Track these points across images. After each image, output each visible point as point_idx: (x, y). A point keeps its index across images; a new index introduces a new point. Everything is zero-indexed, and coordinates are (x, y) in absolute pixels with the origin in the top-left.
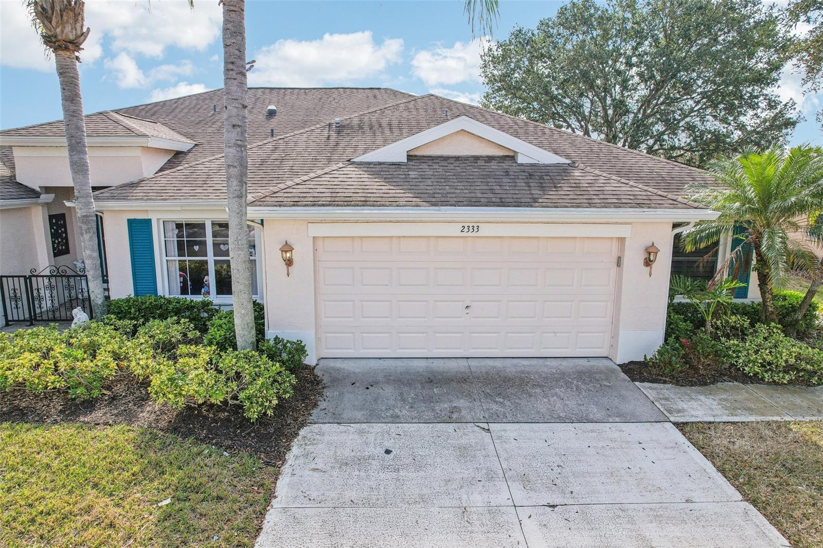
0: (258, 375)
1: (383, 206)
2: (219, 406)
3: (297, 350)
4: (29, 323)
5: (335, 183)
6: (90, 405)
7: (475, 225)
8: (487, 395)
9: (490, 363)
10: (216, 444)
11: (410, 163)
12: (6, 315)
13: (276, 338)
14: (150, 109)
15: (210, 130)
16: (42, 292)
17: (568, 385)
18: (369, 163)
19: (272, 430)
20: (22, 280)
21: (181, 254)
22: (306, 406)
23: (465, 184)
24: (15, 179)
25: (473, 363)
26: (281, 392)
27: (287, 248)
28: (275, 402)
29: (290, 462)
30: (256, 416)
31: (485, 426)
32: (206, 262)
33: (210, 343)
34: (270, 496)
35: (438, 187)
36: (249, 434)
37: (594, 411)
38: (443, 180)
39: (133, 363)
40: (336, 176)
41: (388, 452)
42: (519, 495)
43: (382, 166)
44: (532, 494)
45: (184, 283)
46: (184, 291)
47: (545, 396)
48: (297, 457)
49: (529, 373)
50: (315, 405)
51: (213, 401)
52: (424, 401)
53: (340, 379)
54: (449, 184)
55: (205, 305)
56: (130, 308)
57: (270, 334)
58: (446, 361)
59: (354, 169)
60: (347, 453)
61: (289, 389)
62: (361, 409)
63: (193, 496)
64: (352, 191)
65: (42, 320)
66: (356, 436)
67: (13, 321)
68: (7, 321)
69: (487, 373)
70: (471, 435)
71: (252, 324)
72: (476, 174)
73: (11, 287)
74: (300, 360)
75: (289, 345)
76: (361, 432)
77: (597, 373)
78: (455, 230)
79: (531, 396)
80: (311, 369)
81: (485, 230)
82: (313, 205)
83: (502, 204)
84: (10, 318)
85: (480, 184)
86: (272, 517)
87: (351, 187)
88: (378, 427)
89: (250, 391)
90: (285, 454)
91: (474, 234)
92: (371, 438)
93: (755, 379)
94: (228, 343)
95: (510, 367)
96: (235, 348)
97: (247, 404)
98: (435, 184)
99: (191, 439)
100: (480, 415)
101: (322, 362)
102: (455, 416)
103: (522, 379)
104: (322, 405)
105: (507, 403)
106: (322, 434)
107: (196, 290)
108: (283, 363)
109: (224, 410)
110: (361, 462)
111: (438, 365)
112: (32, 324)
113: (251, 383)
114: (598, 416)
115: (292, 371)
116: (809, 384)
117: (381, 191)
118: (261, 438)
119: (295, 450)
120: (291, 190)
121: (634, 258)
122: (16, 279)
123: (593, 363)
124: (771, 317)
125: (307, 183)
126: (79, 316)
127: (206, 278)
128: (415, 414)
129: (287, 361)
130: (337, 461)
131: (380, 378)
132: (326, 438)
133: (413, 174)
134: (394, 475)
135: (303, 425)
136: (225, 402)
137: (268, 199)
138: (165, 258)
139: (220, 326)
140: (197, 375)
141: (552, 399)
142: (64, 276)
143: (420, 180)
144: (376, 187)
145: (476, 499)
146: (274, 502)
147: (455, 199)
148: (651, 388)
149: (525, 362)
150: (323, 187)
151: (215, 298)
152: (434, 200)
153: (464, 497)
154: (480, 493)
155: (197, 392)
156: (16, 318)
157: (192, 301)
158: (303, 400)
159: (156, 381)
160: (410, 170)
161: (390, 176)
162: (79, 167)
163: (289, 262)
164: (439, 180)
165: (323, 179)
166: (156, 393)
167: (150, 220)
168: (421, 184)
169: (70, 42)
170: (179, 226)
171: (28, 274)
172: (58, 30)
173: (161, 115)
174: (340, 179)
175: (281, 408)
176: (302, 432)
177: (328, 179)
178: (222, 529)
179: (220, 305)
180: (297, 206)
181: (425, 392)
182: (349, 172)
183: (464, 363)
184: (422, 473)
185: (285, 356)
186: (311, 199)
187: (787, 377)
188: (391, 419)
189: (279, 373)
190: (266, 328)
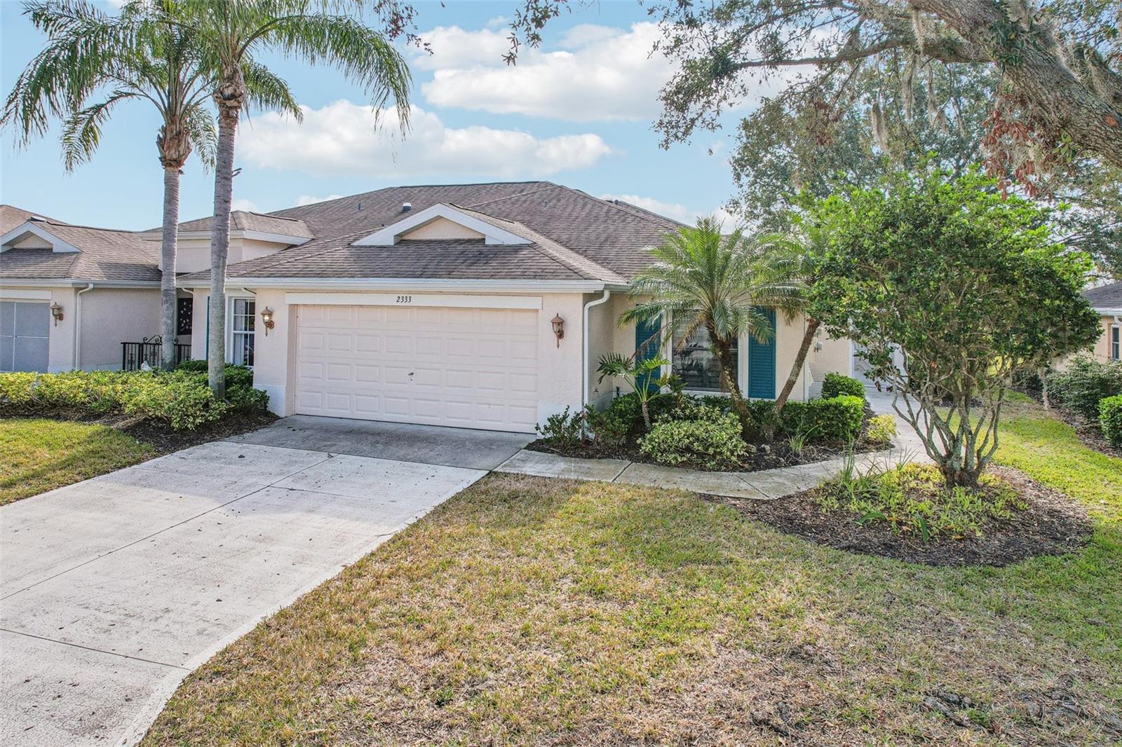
7: (408, 296)
11: (397, 247)
17: (459, 445)
18: (363, 246)
19: (186, 439)
20: (137, 346)
23: (414, 261)
27: (266, 311)
29: (174, 454)
35: (388, 264)
37: (441, 459)
40: (324, 256)
41: (241, 457)
42: (284, 482)
43: (371, 248)
44: (291, 484)
50: (240, 434)
60: (215, 454)
62: (267, 439)
73: (130, 352)
78: (392, 300)
88: (259, 447)
91: (407, 304)
95: (435, 432)
101: (294, 416)
104: (246, 434)
106: (217, 446)
110: (216, 458)
114: (437, 461)
120: (278, 266)
121: (547, 328)
122: (134, 346)
125: (297, 261)
145: (252, 480)
147: (387, 273)
148: (526, 454)
149: (457, 431)
150: (304, 264)
152: (371, 273)
158: (235, 430)
160: (387, 251)
162: (168, 253)
163: (268, 325)
164: (398, 259)
165: (312, 258)
168: (379, 262)
171: (142, 341)
174: (323, 259)
177: (315, 258)
180: (270, 277)
182: (338, 253)
186: (284, 272)
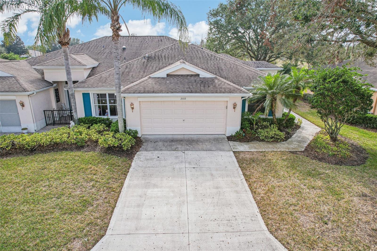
0: (126, 139)
1: (158, 93)
2: (116, 147)
3: (135, 132)
4: (53, 125)
5: (145, 85)
6: (82, 147)
7: (185, 98)
8: (187, 144)
9: (190, 136)
10: (117, 156)
11: (168, 78)
12: (46, 122)
13: (130, 129)
14: (80, 47)
15: (103, 57)
16: (57, 115)
17: (210, 142)
18: (155, 78)
19: (130, 153)
20: (51, 111)
21: (99, 103)
22: (138, 147)
23: (183, 85)
24: (44, 78)
25: (185, 136)
26: (132, 143)
27: (132, 104)
28: (130, 146)
29: (134, 159)
30: (126, 149)
31: (184, 152)
32: (107, 106)
33: (112, 131)
34: (130, 166)
35: (174, 87)
36: (124, 153)
37: (214, 148)
38: (176, 84)
39: (93, 137)
40: (145, 83)
41: (158, 157)
42: (187, 165)
43: (159, 79)
44: (190, 165)
45: (100, 112)
46: (100, 115)
47: (202, 145)
48: (136, 158)
49: (200, 139)
50: (141, 147)
51: (115, 146)
52: (169, 146)
53: (147, 140)
54: (178, 85)
55: (108, 119)
56: (86, 120)
57: (128, 128)
58: (178, 135)
59: (151, 80)
60: (148, 157)
61: (134, 143)
62: (153, 148)
63: (113, 166)
64: (150, 88)
65: (57, 124)
66: (151, 154)
67: (48, 124)
68: (47, 124)
69: (188, 139)
70: (180, 153)
71: (123, 126)
72: (186, 81)
73: (48, 114)
74: (136, 135)
75: (133, 131)
76: (152, 153)
77: (219, 139)
78: (179, 99)
79: (198, 145)
80: (140, 138)
81: (187, 99)
82: (139, 93)
83: (191, 92)
84: (47, 123)
85: (187, 85)
86: (131, 170)
87: (150, 87)
88: (156, 152)
89: (124, 143)
90: (133, 158)
91: (184, 100)
92: (155, 154)
93: (263, 140)
94: (117, 131)
95: (195, 137)
96: (119, 132)
97: (123, 146)
98: (174, 85)
99: (110, 154)
100: (183, 149)
101: (143, 136)
102: (177, 149)
103: (198, 140)
104: (143, 147)
105: (191, 146)
106: (142, 153)
107: (104, 115)
108: (132, 136)
109: (118, 148)
110: (152, 159)
111: (175, 137)
112: (54, 125)
113: (124, 141)
114: (214, 149)
115: (135, 138)
116: (277, 142)
117: (158, 88)
118: (127, 154)
119: (136, 157)
120: (132, 88)
121: (230, 106)
122: (49, 111)
123: (220, 136)
124: (275, 123)
125: (137, 85)
126: (72, 123)
127: (107, 110)
128: (166, 149)
129: (133, 135)
130: (146, 159)
131: (158, 140)
132: (143, 154)
133: (168, 82)
134: (159, 162)
135: (137, 152)
136: (118, 146)
137: (126, 91)
138: (94, 105)
139: (114, 126)
140: (111, 139)
141: (204, 146)
142: (63, 110)
143: (170, 84)
144: (156, 87)
145: (177, 166)
146: (131, 167)
147: (179, 91)
148: (232, 143)
149: (201, 136)
150: (142, 87)
151: (111, 117)
152: (172, 91)
153: (175, 166)
154: (178, 165)
155: (111, 143)
156: (49, 123)
157: (104, 118)
158: (138, 146)
159: (100, 141)
160: (167, 80)
161: (161, 83)
163: (133, 108)
164: (175, 84)
165: (142, 84)
166: (101, 144)
167: (89, 93)
168: (170, 85)
169: (66, 43)
170: (98, 95)
171: (52, 110)
172: (63, 40)
173: (85, 50)
174: (146, 84)
175: (132, 147)
176: (137, 153)
177: (143, 84)
178: (120, 171)
179: (112, 119)
180: (135, 93)
181: (170, 144)
182: (149, 81)
183: (183, 136)
184: (165, 162)
185: (132, 134)
186: (138, 91)
187: (271, 140)
188: (160, 150)
189: (131, 139)
190: (127, 127)
